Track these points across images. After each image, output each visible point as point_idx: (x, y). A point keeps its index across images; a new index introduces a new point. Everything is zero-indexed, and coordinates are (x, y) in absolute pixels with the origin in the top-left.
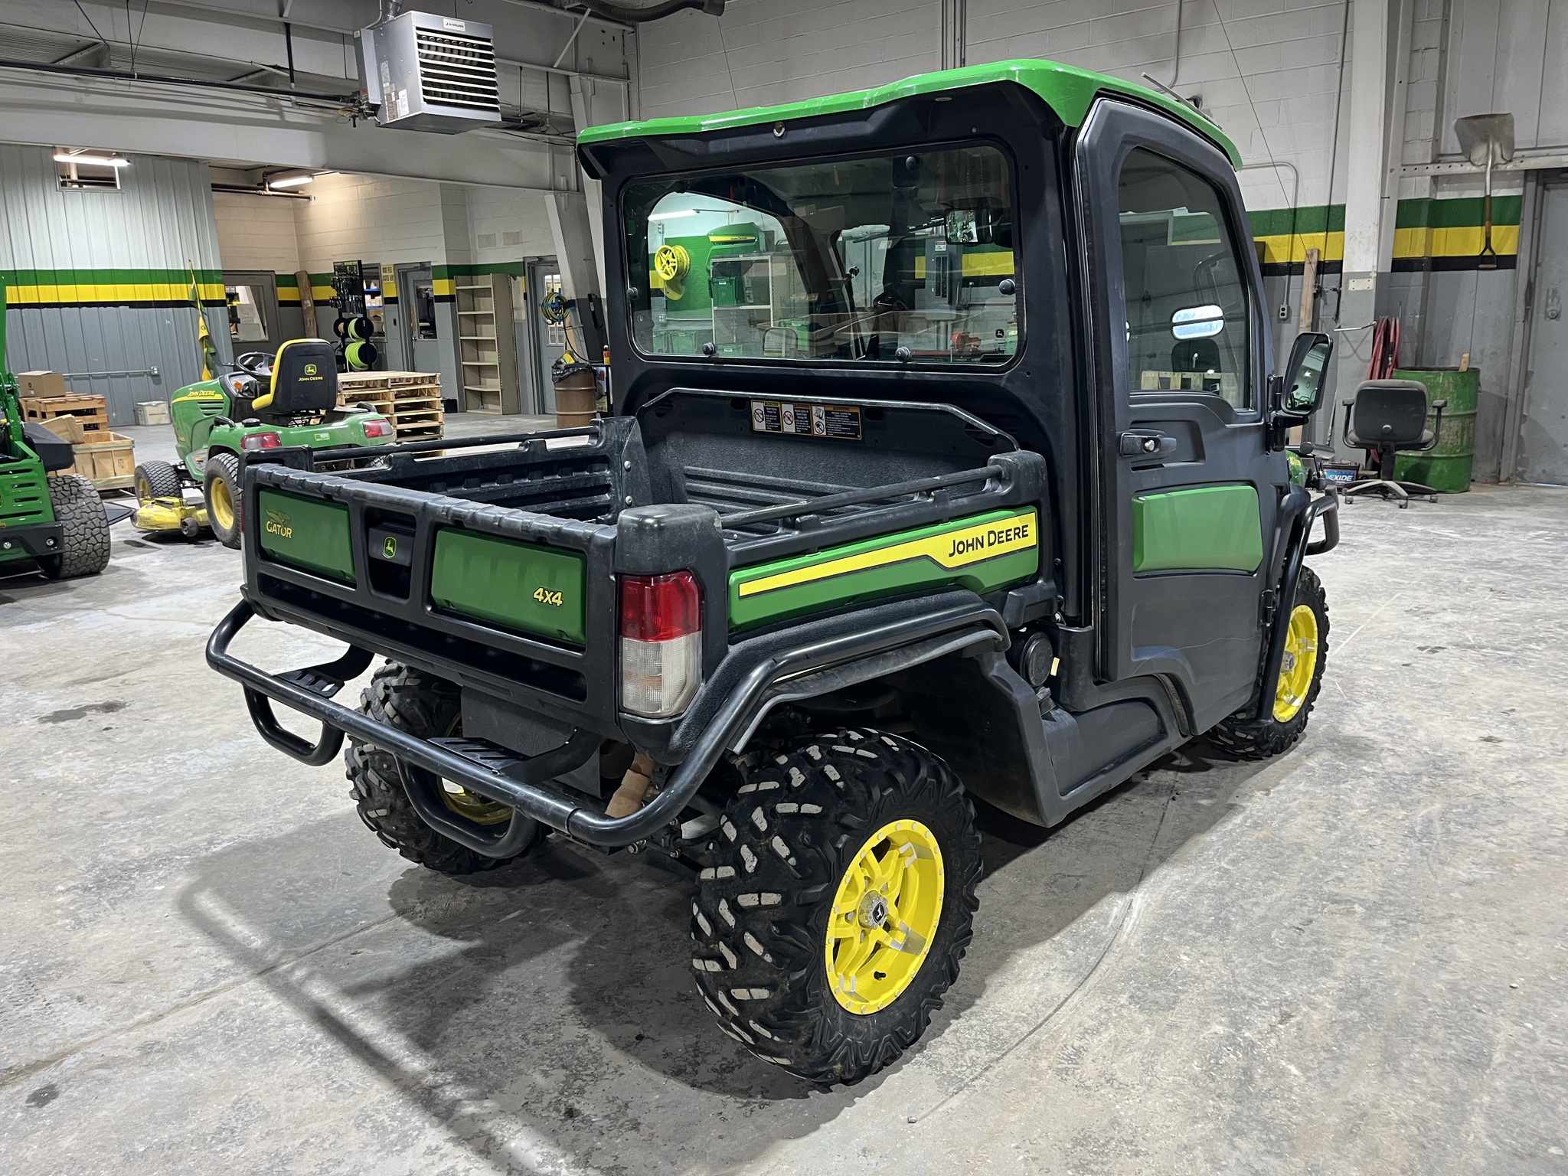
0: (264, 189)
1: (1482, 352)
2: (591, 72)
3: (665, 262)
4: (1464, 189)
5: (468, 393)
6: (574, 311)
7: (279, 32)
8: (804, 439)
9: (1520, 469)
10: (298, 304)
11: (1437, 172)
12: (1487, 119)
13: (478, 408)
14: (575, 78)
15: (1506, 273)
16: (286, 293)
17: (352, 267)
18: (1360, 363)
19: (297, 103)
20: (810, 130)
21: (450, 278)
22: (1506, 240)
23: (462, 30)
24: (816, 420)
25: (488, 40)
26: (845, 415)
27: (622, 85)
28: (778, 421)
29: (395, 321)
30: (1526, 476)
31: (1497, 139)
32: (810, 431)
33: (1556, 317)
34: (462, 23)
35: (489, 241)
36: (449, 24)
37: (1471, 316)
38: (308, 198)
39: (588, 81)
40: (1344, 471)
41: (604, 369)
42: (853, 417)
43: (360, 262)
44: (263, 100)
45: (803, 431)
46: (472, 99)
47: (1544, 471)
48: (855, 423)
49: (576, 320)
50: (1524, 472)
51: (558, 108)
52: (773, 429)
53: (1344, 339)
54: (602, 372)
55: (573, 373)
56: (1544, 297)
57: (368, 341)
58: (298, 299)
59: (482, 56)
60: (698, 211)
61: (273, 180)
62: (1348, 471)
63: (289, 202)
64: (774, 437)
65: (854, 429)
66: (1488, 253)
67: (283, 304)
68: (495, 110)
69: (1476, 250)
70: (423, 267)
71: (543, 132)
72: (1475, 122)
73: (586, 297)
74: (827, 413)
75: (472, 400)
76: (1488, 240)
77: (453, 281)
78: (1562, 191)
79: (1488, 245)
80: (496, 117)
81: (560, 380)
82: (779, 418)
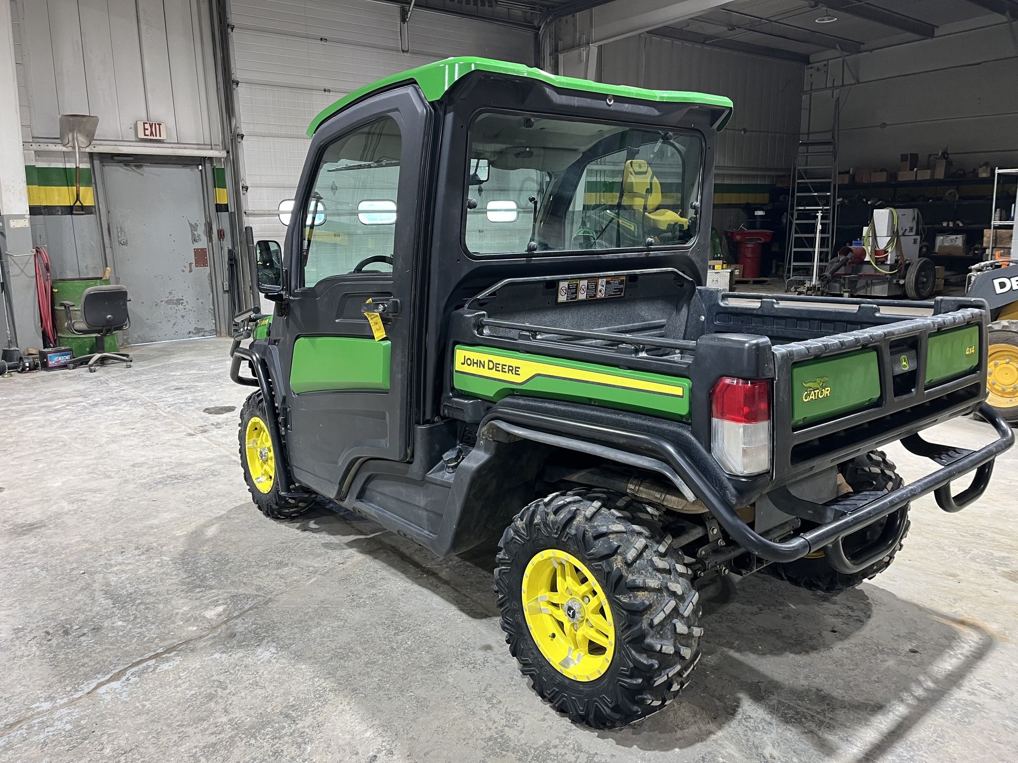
1: (87, 267)
4: (52, 162)
8: (592, 302)
9: (125, 337)
11: (38, 149)
12: (80, 118)
15: (92, 217)
18: (27, 279)
20: (627, 105)
22: (87, 197)
24: (600, 287)
26: (617, 282)
28: (576, 293)
30: (129, 341)
31: (79, 131)
32: (595, 296)
33: (125, 244)
37: (74, 244)
40: (64, 353)
42: (621, 283)
45: (590, 297)
47: (139, 336)
48: (621, 286)
50: (128, 338)
52: (571, 299)
53: (12, 262)
56: (116, 231)
62: (66, 353)
64: (573, 304)
65: (621, 290)
66: (78, 204)
69: (68, 202)
72: (71, 119)
74: (608, 283)
76: (78, 195)
78: (112, 168)
79: (78, 199)
82: (576, 291)
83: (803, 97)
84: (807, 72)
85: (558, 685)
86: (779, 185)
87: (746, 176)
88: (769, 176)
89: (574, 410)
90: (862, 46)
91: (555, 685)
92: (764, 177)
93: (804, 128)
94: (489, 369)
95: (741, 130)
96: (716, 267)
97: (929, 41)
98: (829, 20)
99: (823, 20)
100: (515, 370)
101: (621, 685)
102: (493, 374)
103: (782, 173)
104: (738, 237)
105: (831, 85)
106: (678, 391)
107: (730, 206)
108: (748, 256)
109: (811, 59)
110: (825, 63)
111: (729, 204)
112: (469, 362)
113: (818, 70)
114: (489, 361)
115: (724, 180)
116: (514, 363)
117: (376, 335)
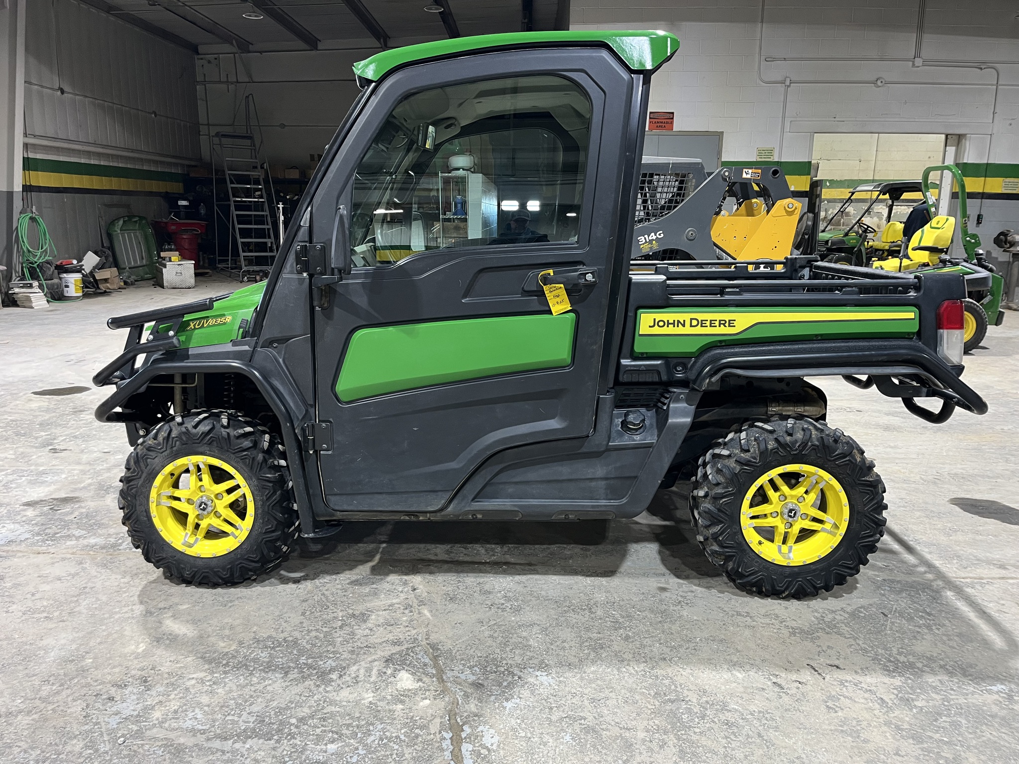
83: (198, 87)
84: (198, 63)
85: (790, 575)
86: (192, 175)
87: (162, 163)
88: (182, 165)
89: (804, 346)
90: (250, 46)
91: (786, 577)
92: (176, 165)
93: (202, 119)
94: (691, 326)
95: (152, 113)
96: (173, 259)
97: (314, 52)
98: (256, 16)
99: (250, 16)
100: (731, 323)
101: (863, 546)
102: (699, 330)
103: (193, 163)
104: (173, 227)
105: (225, 80)
106: (911, 315)
107: (151, 194)
108: (186, 247)
109: (201, 49)
110: (216, 56)
111: (151, 192)
112: (661, 324)
113: (209, 62)
114: (691, 319)
115: (143, 165)
116: (727, 317)
117: (553, 310)
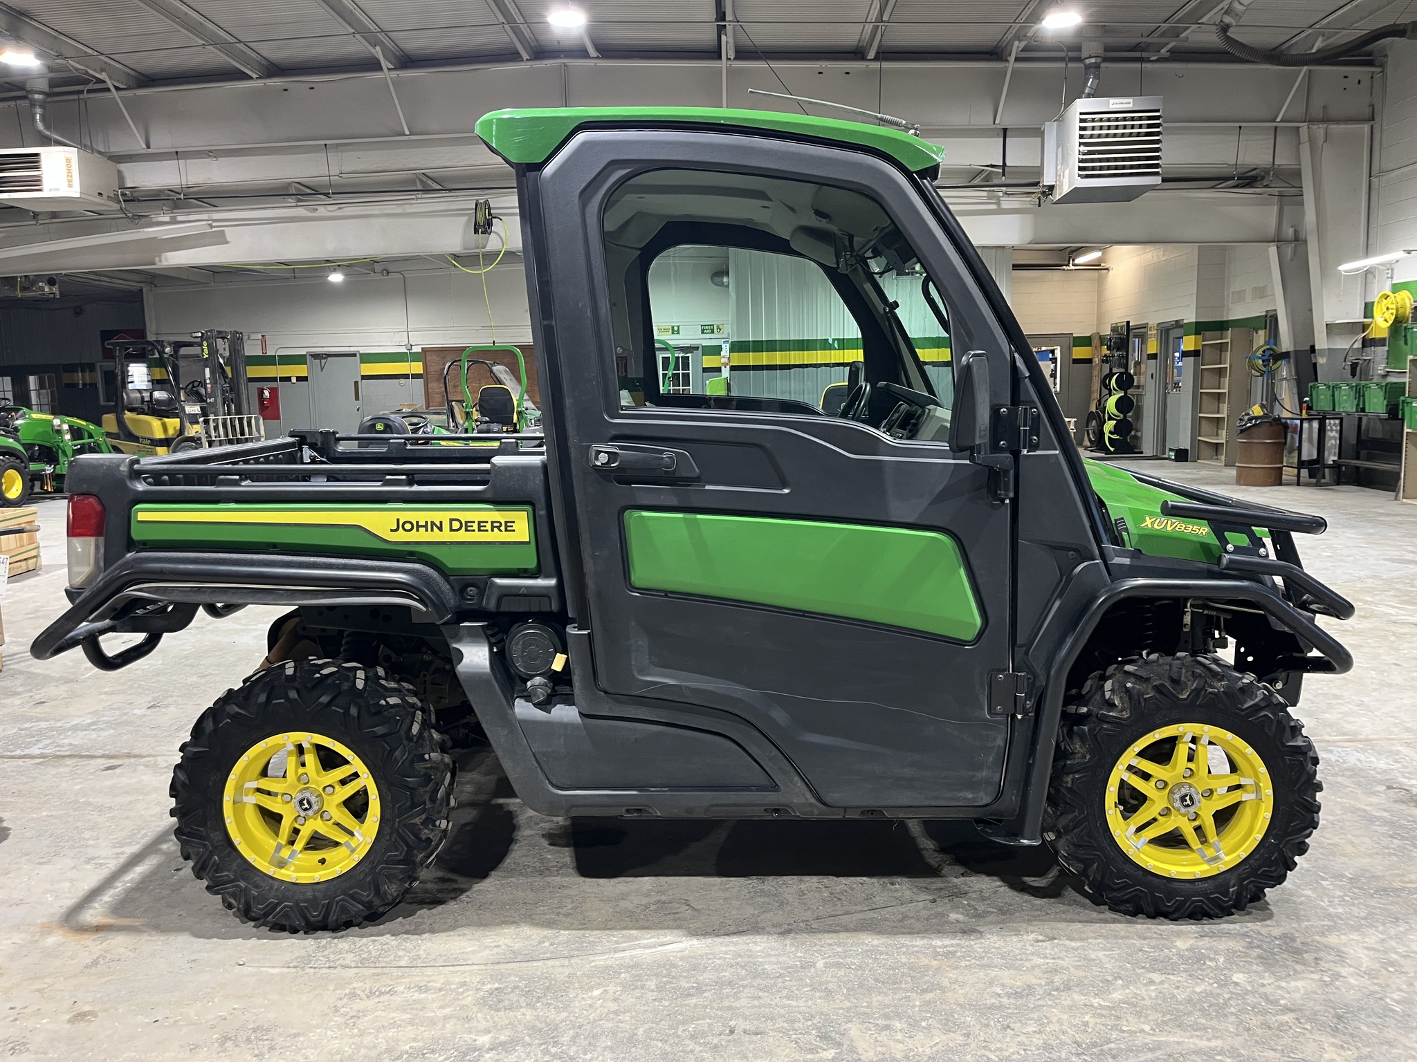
0: (1068, 265)
2: (1326, 120)
3: (1385, 309)
5: (1202, 446)
6: (1289, 362)
7: (998, 136)
10: (1089, 361)
13: (1211, 459)
14: (1304, 127)
16: (1080, 353)
17: (1122, 327)
19: (1006, 193)
21: (1197, 333)
23: (1130, 107)
25: (1158, 111)
27: (1366, 128)
29: (1152, 375)
34: (1130, 100)
35: (1240, 296)
36: (1115, 103)
38: (1107, 269)
39: (1319, 130)
41: (1298, 422)
43: (1128, 323)
44: (985, 194)
46: (1132, 167)
49: (1290, 371)
51: (1283, 160)
54: (1297, 425)
55: (1255, 425)
57: (1126, 393)
58: (1090, 357)
59: (1149, 126)
60: (1409, 252)
61: (1077, 256)
63: (1095, 274)
67: (1076, 361)
68: (1156, 174)
70: (1178, 324)
71: (1267, 186)
73: (1308, 348)
75: (1205, 451)
77: (1200, 337)
80: (1157, 180)
81: (1242, 431)
